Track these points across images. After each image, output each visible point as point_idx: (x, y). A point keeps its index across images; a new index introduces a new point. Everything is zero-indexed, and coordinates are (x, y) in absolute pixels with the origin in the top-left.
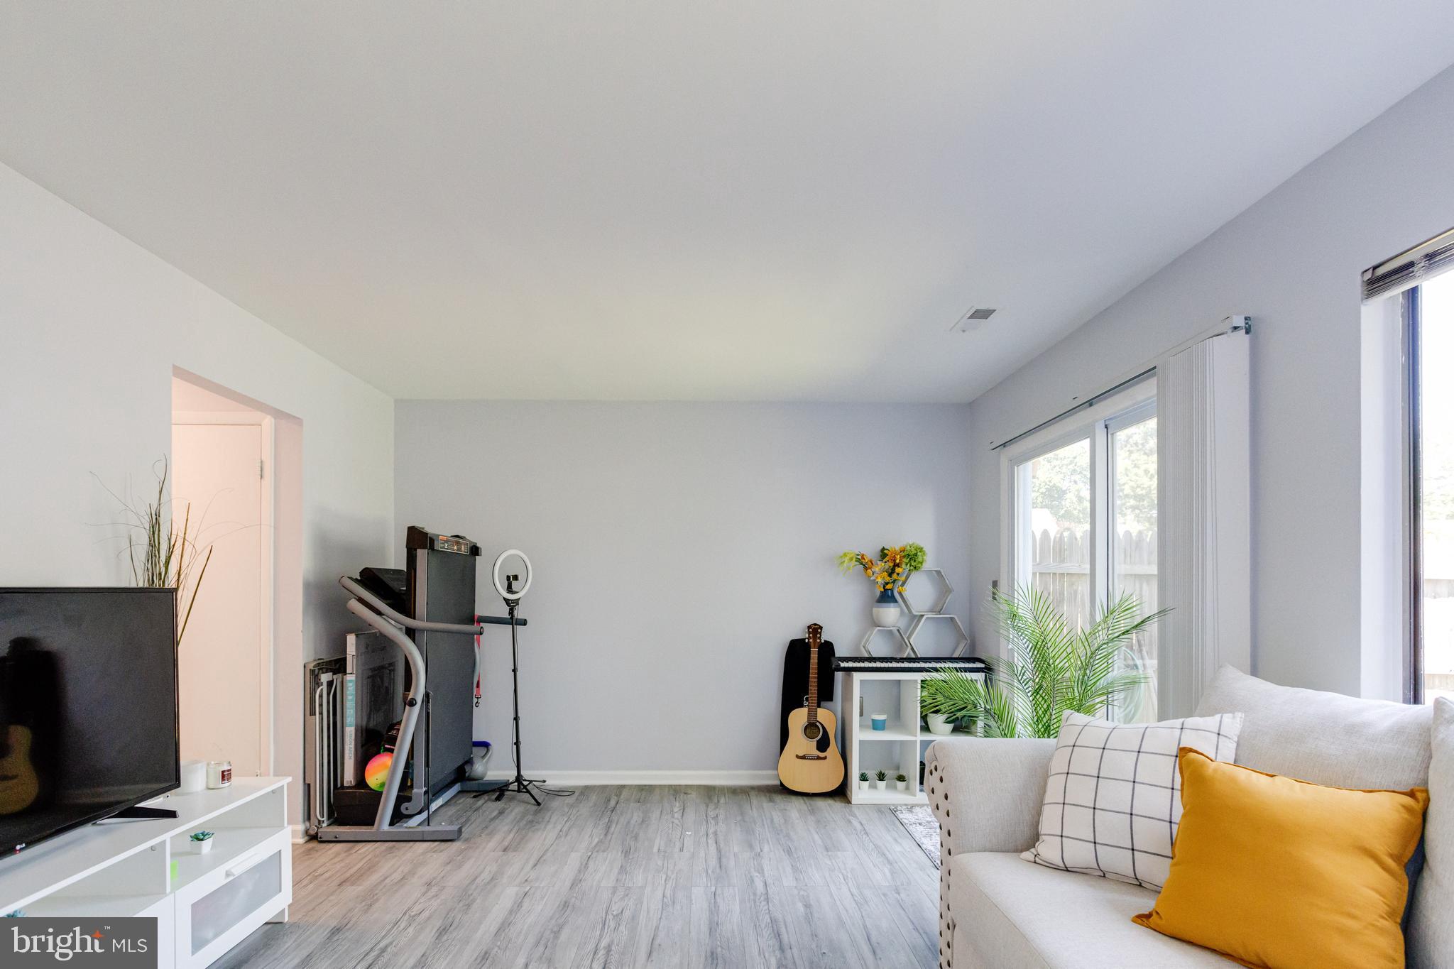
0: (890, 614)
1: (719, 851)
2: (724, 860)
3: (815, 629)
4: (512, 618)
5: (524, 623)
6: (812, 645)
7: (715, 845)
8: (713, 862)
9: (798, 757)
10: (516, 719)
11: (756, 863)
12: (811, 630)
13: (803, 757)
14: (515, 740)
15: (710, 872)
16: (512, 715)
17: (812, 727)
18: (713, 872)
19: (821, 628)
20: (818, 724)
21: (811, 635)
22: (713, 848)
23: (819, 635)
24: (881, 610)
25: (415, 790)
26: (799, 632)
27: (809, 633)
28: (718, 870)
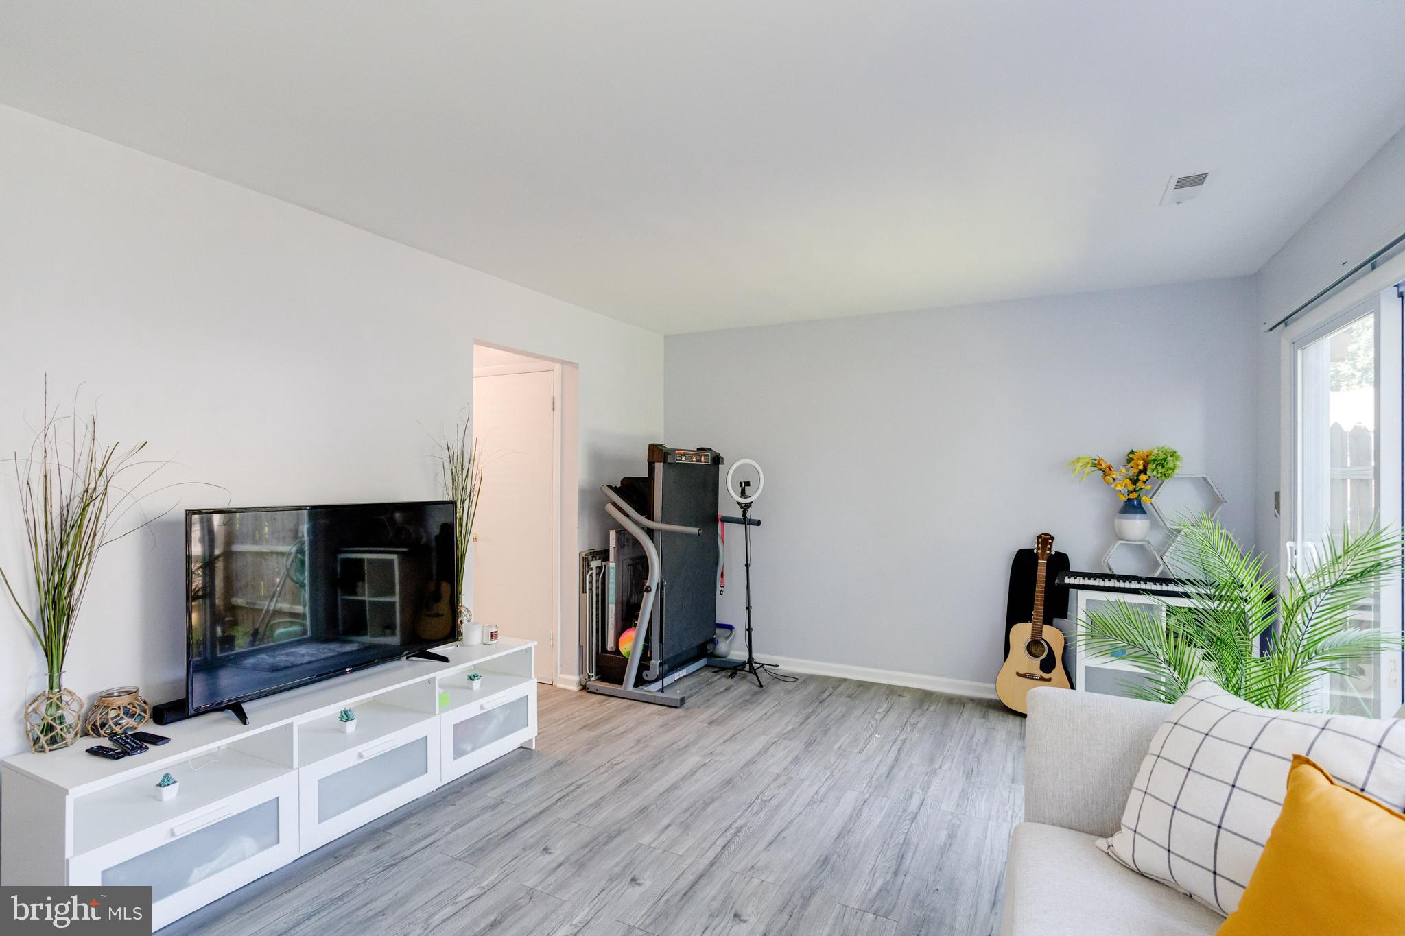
0: (1136, 526)
1: (897, 759)
2: (895, 770)
3: (1046, 540)
4: (745, 519)
5: (758, 523)
6: (1040, 556)
7: (896, 752)
8: (884, 769)
9: (1018, 674)
10: (748, 608)
11: (926, 779)
12: (1040, 540)
13: (1024, 676)
14: (747, 627)
15: (874, 779)
16: (745, 605)
17: (1034, 646)
18: (877, 780)
19: (1052, 538)
20: (1043, 642)
21: (1040, 546)
22: (892, 755)
23: (1049, 546)
24: (1124, 521)
25: (652, 662)
26: (1029, 543)
27: (1038, 543)
28: (884, 778)
